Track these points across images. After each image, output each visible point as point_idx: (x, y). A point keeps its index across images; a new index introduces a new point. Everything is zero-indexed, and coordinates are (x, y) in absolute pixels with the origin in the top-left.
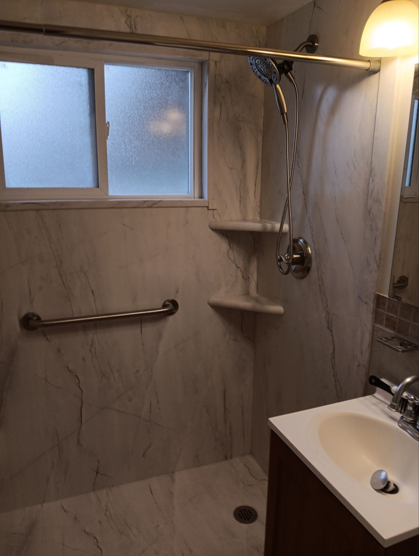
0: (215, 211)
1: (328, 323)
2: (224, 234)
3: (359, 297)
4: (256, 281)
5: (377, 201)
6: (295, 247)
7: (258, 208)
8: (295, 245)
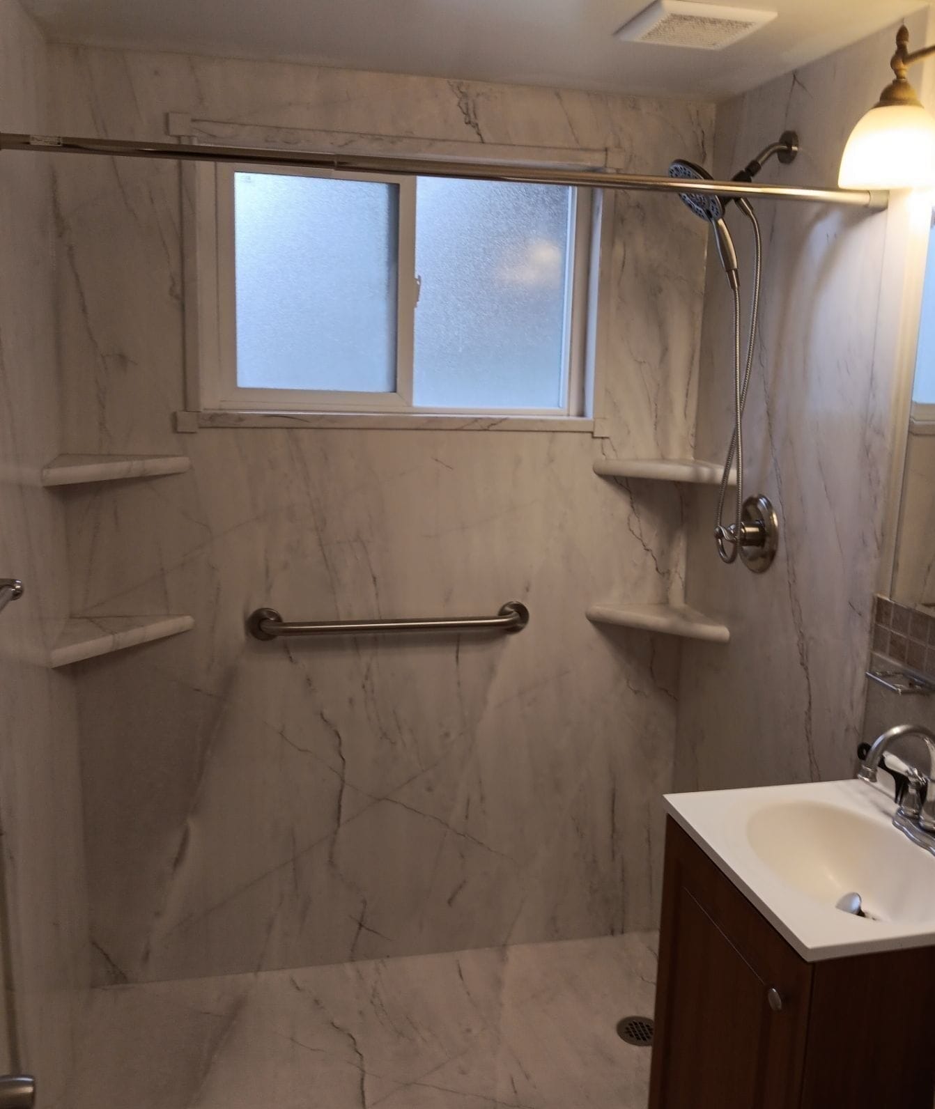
0: (606, 440)
1: (802, 654)
2: (621, 485)
3: (850, 604)
4: (683, 580)
5: (879, 432)
6: (749, 511)
7: (690, 437)
8: (751, 509)
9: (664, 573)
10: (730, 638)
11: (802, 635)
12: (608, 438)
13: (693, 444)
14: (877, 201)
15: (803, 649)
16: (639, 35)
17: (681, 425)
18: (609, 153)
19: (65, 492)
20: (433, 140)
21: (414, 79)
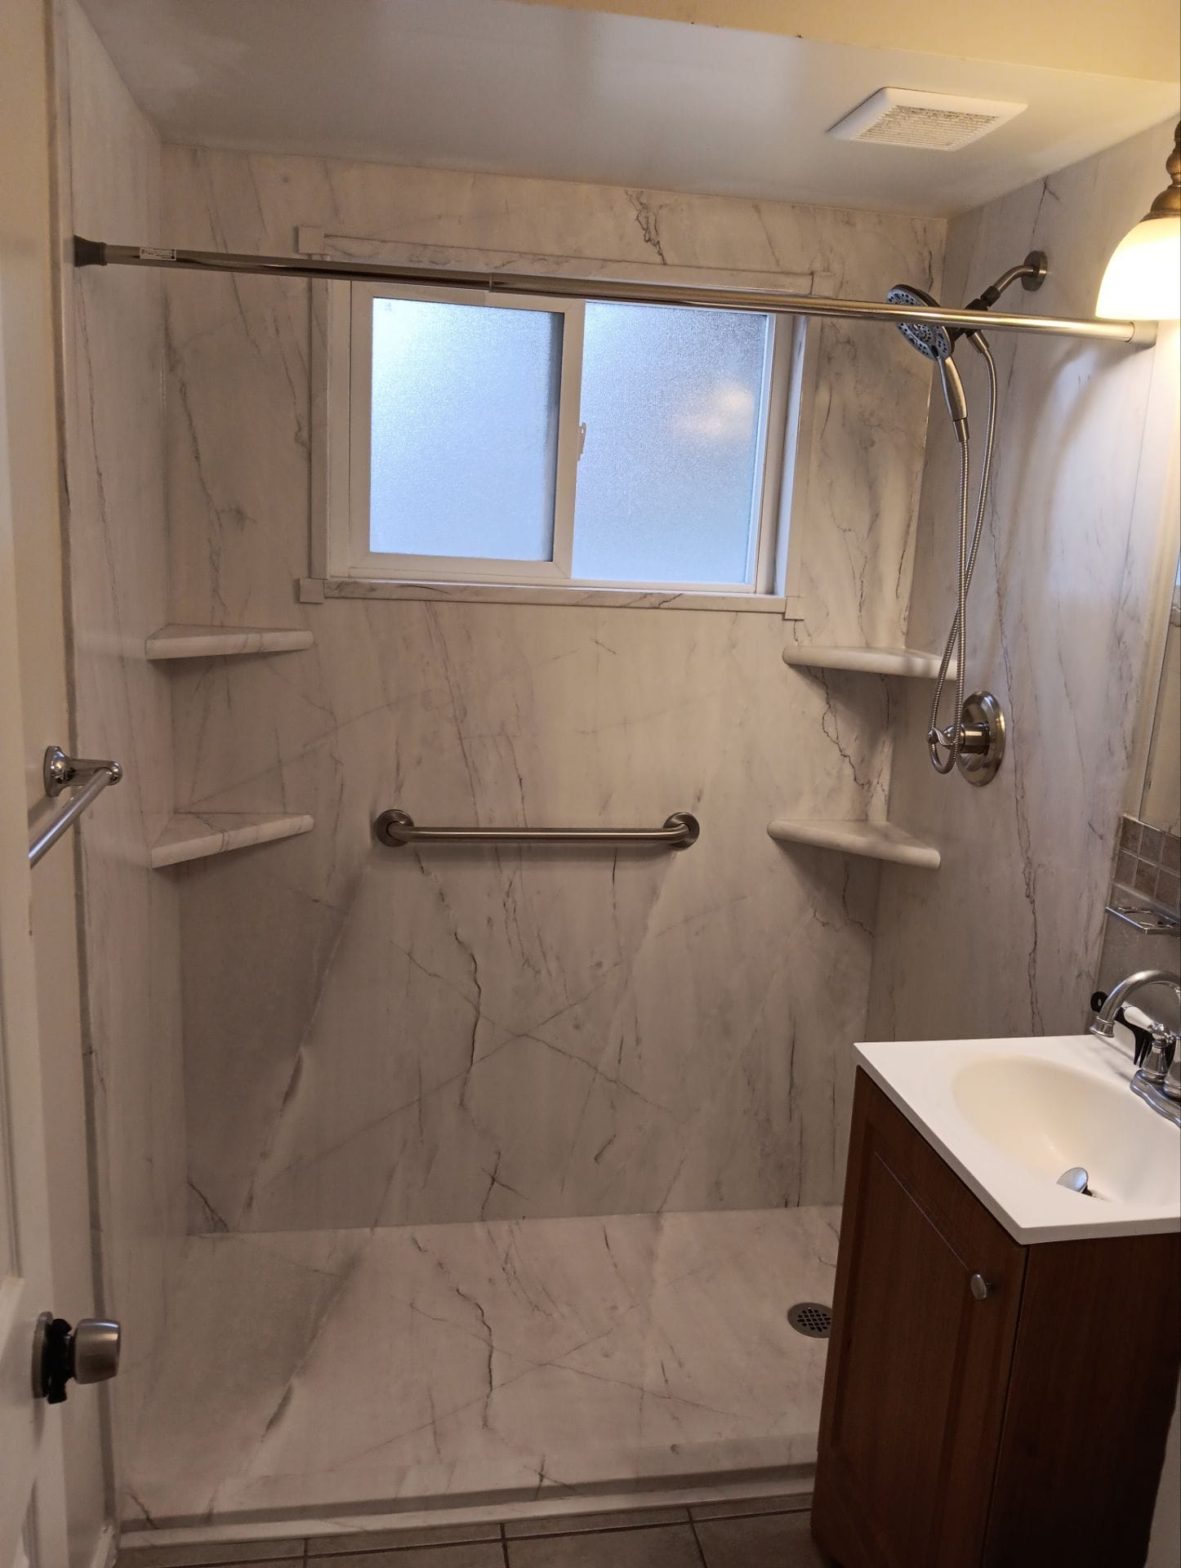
0: (800, 623)
1: (1028, 885)
2: (816, 677)
3: (1090, 826)
4: (887, 792)
5: (1134, 618)
6: (970, 712)
7: (902, 622)
8: (973, 708)
9: (864, 785)
10: (941, 862)
11: (1029, 862)
12: (802, 620)
13: (905, 630)
14: (1141, 335)
15: (1030, 879)
16: (856, 132)
17: (891, 604)
18: (816, 279)
19: (172, 668)
20: (604, 260)
21: (584, 188)
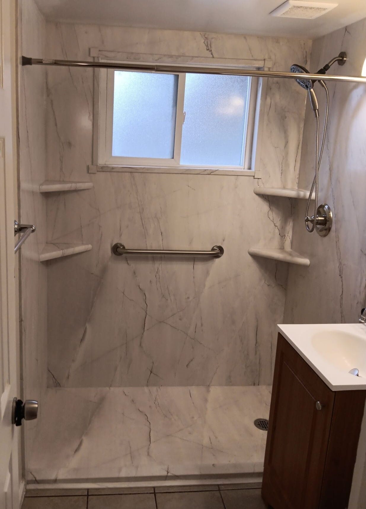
2: (265, 198)
3: (361, 250)
4: (291, 239)
7: (296, 179)
8: (321, 210)
9: (282, 236)
10: (310, 264)
11: (340, 263)
12: (261, 179)
13: (297, 182)
15: (340, 270)
16: (279, 14)
17: (293, 173)
18: (266, 62)
19: (47, 195)
20: (193, 57)
21: (186, 34)
